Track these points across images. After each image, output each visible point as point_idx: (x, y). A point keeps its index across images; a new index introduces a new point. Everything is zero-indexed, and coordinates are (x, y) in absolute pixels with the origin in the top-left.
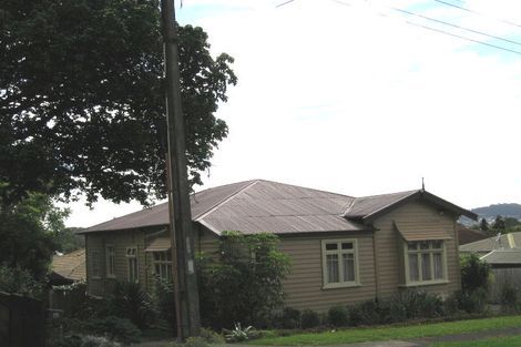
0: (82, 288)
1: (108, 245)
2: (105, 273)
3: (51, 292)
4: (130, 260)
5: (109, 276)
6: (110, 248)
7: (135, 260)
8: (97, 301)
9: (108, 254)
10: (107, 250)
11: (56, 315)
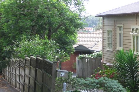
0: (100, 56)
1: (118, 25)
2: (116, 46)
3: (77, 59)
4: (134, 36)
5: (118, 48)
6: (120, 27)
7: (137, 37)
8: (110, 67)
9: (118, 32)
10: (118, 29)
11: (63, 74)
